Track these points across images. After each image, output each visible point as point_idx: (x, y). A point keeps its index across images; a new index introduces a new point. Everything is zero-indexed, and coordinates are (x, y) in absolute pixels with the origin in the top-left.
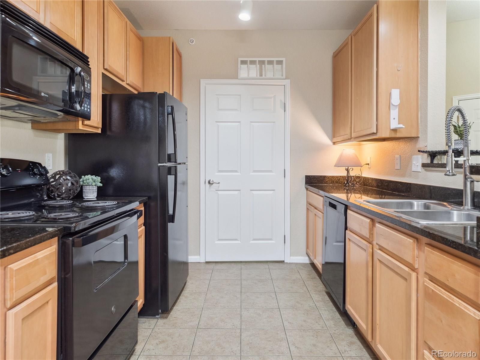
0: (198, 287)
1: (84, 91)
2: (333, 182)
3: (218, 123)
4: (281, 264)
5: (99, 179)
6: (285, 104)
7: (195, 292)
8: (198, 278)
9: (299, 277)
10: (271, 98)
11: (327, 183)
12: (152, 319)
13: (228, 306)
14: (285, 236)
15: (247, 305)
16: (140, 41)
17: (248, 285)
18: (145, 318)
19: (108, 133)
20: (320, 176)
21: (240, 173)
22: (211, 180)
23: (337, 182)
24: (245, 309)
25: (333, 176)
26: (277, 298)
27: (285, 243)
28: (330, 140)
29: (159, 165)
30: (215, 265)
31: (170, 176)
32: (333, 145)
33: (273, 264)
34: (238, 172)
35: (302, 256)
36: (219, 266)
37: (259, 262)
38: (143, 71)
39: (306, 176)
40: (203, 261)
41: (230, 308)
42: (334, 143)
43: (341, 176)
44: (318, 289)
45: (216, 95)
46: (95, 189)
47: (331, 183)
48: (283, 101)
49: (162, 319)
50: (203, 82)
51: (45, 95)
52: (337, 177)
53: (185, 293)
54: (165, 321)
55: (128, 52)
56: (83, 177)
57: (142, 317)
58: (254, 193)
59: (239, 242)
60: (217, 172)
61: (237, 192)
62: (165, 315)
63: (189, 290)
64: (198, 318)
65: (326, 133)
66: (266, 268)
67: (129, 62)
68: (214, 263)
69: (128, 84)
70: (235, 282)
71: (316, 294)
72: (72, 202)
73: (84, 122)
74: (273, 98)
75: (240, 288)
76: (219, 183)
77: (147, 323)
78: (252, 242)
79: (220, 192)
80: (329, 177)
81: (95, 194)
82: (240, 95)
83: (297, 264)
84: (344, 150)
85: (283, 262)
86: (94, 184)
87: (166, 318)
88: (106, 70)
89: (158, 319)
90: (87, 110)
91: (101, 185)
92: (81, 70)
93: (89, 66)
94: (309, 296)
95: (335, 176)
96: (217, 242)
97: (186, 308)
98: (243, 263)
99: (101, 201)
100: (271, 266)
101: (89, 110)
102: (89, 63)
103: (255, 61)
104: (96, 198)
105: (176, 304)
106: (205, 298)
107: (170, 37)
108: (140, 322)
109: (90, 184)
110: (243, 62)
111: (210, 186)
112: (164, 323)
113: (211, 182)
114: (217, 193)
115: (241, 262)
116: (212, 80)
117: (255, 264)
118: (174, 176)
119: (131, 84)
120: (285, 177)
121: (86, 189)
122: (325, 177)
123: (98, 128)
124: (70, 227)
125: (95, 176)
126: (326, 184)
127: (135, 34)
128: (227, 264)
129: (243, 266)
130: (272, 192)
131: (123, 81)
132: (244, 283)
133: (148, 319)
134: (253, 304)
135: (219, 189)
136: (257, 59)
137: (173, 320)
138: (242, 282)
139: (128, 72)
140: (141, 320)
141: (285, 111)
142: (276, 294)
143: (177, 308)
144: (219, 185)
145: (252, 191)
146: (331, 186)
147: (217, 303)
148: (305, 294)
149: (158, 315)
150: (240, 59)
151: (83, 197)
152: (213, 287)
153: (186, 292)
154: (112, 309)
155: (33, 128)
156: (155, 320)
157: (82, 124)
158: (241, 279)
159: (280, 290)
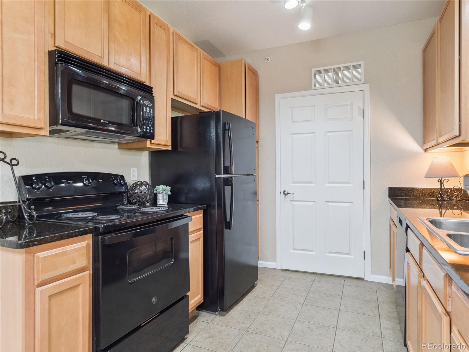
0: (264, 292)
1: (143, 116)
2: (423, 195)
3: (292, 135)
4: (359, 282)
5: (169, 188)
6: (363, 110)
7: (260, 296)
8: (268, 283)
9: (375, 298)
10: (347, 105)
11: (417, 196)
12: (212, 315)
13: (284, 316)
14: (364, 252)
15: (303, 318)
16: (216, 66)
17: (314, 298)
18: (207, 312)
19: (180, 149)
20: (407, 188)
21: (315, 184)
22: (287, 191)
23: (430, 196)
24: (300, 321)
25: (424, 188)
26: (338, 317)
27: (364, 259)
28: (421, 147)
29: (217, 176)
30: (290, 273)
31: (226, 186)
32: (424, 152)
33: (351, 280)
34: (313, 183)
35: (385, 276)
36: (293, 275)
37: (335, 276)
38: (220, 93)
39: (389, 188)
40: (279, 268)
41: (285, 317)
42: (426, 150)
43: (435, 189)
44: (392, 315)
45: (291, 108)
46: (166, 197)
47: (421, 196)
48: (362, 108)
49: (220, 316)
50: (278, 97)
51: (104, 122)
52: (430, 189)
53: (250, 296)
54: (222, 318)
55: (201, 79)
56: (157, 186)
57: (205, 311)
58: (329, 205)
59: (314, 253)
60: (292, 183)
61: (311, 203)
62: (224, 313)
63: (255, 294)
64: (251, 321)
65: (414, 139)
66: (340, 283)
67: (203, 87)
68: (290, 271)
69: (202, 106)
70: (302, 293)
71: (388, 320)
72: (139, 206)
73: (152, 141)
74: (350, 105)
75: (304, 299)
76: (293, 194)
77: (206, 318)
78: (327, 254)
79: (294, 203)
80: (418, 190)
81: (166, 201)
82: (314, 106)
83: (379, 283)
84: (435, 158)
85: (362, 279)
86: (164, 192)
87: (224, 315)
88: (176, 96)
89: (217, 315)
90: (150, 131)
91: (170, 194)
92: (140, 99)
93: (153, 95)
94: (378, 321)
95: (427, 188)
96: (292, 251)
97: (245, 310)
98: (319, 275)
99: (155, 207)
100: (348, 281)
101: (152, 131)
102: (153, 92)
103: (330, 69)
104: (167, 204)
105: (238, 305)
106: (266, 304)
107: (242, 59)
108: (201, 315)
109: (160, 192)
110: (318, 72)
111: (285, 197)
112: (220, 320)
113: (286, 193)
114: (292, 203)
115: (317, 274)
116: (286, 94)
117: (331, 277)
118: (230, 186)
119: (206, 106)
120: (364, 188)
121: (159, 197)
122: (413, 189)
123: (168, 146)
124: (99, 227)
125: (166, 187)
126: (414, 197)
127: (209, 61)
128: (302, 274)
129: (317, 278)
130: (350, 204)
131: (196, 104)
132: (311, 295)
133: (209, 314)
134: (311, 318)
135: (294, 200)
136: (332, 67)
137: (229, 319)
138: (309, 294)
139: (202, 96)
140: (203, 314)
141: (363, 118)
142: (339, 312)
143: (237, 308)
144: (294, 196)
145: (328, 203)
146: (421, 200)
147: (275, 310)
148: (374, 318)
149: (217, 311)
150: (314, 70)
151: (157, 203)
152: (278, 294)
153: (252, 295)
154: (153, 300)
155: (119, 148)
156: (214, 316)
157: (151, 143)
158: (309, 291)
159: (346, 309)
